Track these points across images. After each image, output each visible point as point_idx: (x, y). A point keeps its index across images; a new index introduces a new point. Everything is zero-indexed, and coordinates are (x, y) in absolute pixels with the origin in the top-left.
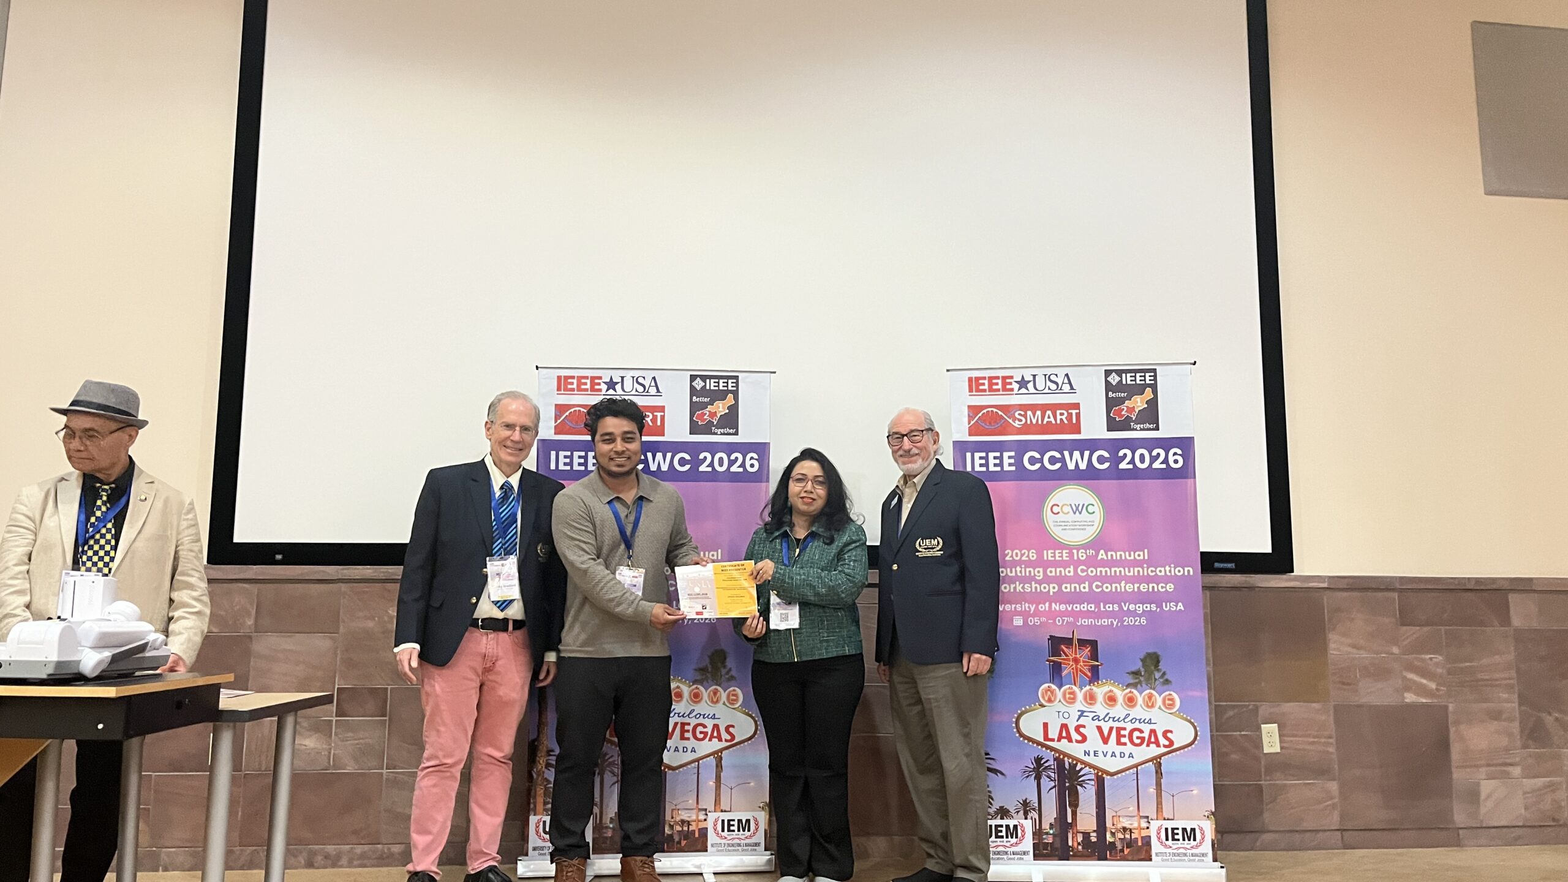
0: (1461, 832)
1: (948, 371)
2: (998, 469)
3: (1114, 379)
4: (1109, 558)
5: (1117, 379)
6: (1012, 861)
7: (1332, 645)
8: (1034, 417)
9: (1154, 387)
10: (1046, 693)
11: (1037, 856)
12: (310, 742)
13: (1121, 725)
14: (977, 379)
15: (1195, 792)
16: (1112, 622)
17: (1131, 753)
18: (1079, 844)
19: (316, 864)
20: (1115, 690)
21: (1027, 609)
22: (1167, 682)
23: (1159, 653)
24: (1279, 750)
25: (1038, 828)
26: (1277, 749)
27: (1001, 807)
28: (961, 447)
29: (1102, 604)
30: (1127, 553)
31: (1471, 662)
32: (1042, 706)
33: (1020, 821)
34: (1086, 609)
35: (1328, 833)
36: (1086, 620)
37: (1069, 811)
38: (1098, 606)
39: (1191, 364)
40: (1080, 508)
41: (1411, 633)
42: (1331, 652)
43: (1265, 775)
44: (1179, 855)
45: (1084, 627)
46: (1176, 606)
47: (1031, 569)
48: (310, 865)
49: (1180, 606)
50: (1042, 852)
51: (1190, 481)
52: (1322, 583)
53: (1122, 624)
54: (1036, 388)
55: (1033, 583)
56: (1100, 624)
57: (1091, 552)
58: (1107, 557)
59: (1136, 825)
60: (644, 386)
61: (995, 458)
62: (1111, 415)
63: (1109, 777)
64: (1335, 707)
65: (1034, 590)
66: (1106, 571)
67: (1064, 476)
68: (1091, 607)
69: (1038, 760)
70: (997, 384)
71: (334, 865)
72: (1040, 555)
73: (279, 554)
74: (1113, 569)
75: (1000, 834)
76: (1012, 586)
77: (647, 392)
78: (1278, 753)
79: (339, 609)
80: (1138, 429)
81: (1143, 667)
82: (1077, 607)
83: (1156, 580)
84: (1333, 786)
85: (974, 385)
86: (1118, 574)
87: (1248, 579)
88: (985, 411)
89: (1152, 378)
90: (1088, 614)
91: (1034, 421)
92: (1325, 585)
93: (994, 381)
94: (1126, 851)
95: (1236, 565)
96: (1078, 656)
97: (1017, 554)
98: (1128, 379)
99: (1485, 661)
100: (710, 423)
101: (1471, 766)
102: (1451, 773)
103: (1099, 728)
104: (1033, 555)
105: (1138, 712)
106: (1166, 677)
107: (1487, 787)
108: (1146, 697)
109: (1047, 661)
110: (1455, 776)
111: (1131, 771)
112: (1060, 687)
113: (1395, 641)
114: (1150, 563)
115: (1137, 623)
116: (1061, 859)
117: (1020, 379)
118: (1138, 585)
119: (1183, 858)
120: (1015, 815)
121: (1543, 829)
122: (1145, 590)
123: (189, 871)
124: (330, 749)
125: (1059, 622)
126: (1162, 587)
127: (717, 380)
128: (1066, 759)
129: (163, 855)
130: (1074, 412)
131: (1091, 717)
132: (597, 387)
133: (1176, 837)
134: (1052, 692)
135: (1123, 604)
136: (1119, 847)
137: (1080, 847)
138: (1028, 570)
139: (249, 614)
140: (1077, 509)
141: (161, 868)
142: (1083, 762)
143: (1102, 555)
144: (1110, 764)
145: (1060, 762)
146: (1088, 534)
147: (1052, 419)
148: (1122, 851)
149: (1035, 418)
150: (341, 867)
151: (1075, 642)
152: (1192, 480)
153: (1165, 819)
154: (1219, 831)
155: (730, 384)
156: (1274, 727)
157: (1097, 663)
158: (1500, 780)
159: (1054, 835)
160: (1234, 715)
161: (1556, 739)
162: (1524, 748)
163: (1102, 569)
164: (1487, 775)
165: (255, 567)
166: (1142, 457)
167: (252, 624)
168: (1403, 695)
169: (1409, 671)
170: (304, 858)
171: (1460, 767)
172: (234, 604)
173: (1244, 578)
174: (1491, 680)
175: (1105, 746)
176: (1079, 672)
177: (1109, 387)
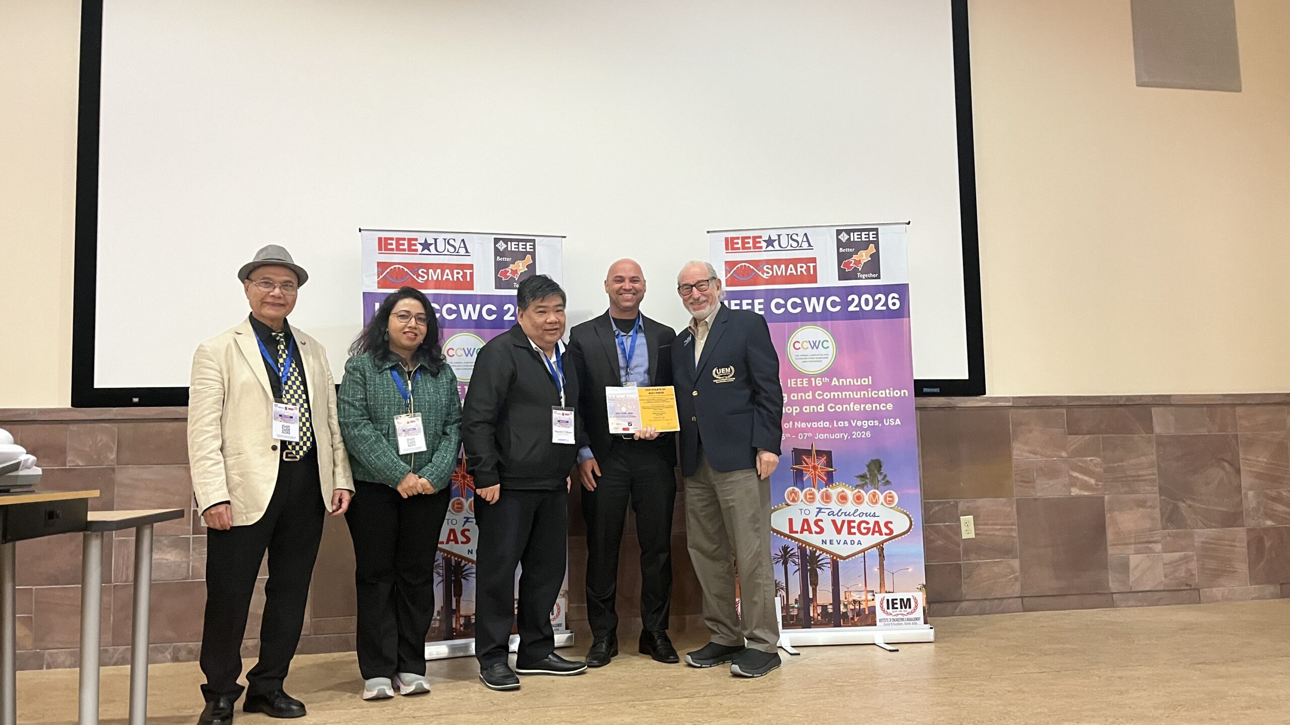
0: (1115, 596)
1: (708, 232)
3: (844, 237)
4: (841, 384)
5: (847, 237)
7: (1015, 452)
8: (779, 269)
9: (876, 243)
10: (791, 494)
12: (171, 557)
13: (852, 518)
14: (733, 238)
15: (910, 570)
16: (843, 435)
17: (859, 541)
18: (818, 615)
20: (846, 491)
22: (888, 482)
23: (881, 460)
24: (974, 537)
25: (785, 603)
26: (972, 535)
29: (835, 422)
30: (855, 380)
31: (1122, 462)
32: (788, 505)
34: (822, 426)
35: (1011, 600)
36: (823, 435)
37: (810, 588)
38: (832, 423)
39: (906, 224)
40: (817, 345)
41: (1076, 441)
42: (1014, 457)
43: (963, 556)
44: (897, 620)
45: (821, 440)
46: (895, 422)
48: (176, 659)
49: (898, 422)
50: (788, 622)
51: (906, 320)
52: (1007, 402)
53: (851, 438)
54: (781, 247)
56: (833, 437)
57: (827, 379)
58: (839, 383)
59: (864, 598)
60: (454, 247)
62: (842, 267)
63: (842, 561)
64: (1017, 500)
66: (838, 395)
67: (804, 318)
68: (826, 424)
69: (785, 549)
70: (749, 243)
73: (136, 397)
74: (844, 393)
77: (458, 252)
78: (973, 539)
80: (864, 278)
81: (869, 471)
82: (815, 425)
83: (878, 400)
85: (730, 244)
86: (848, 397)
87: (949, 401)
88: (739, 266)
89: (875, 236)
90: (824, 430)
91: (779, 273)
92: (1010, 404)
93: (746, 240)
94: (856, 619)
95: (940, 390)
96: (816, 464)
98: (855, 237)
99: (1132, 461)
100: (512, 279)
101: (1122, 544)
102: (1106, 549)
103: (834, 522)
105: (864, 508)
106: (887, 479)
107: (1134, 560)
108: (871, 495)
109: (792, 468)
110: (1111, 551)
111: (860, 555)
112: (802, 489)
113: (1064, 448)
114: (874, 387)
115: (863, 436)
116: (803, 628)
117: (767, 239)
118: (864, 405)
119: (901, 622)
121: (1177, 592)
122: (870, 409)
123: (69, 668)
124: (189, 562)
126: (883, 407)
127: (517, 243)
128: (807, 547)
129: (46, 656)
130: (811, 265)
131: (827, 513)
132: (413, 247)
133: (895, 606)
134: (796, 494)
135: (852, 421)
136: (850, 615)
137: (819, 618)
139: (111, 449)
140: (815, 344)
141: (45, 666)
142: (821, 549)
143: (835, 382)
144: (842, 550)
145: (802, 550)
146: (824, 365)
147: (794, 271)
148: (853, 619)
149: (780, 271)
151: (814, 452)
152: (907, 319)
153: (886, 592)
154: (929, 601)
155: (528, 246)
156: (971, 518)
157: (832, 469)
158: (1145, 555)
159: (798, 609)
160: (939, 510)
161: (1189, 522)
162: (1163, 529)
163: (835, 393)
164: (1135, 551)
165: (114, 409)
166: (867, 301)
167: (114, 458)
168: (1070, 490)
169: (1073, 470)
170: (170, 654)
171: (1114, 545)
172: (98, 441)
173: (947, 400)
174: (1139, 476)
175: (839, 535)
176: (817, 477)
177: (840, 244)
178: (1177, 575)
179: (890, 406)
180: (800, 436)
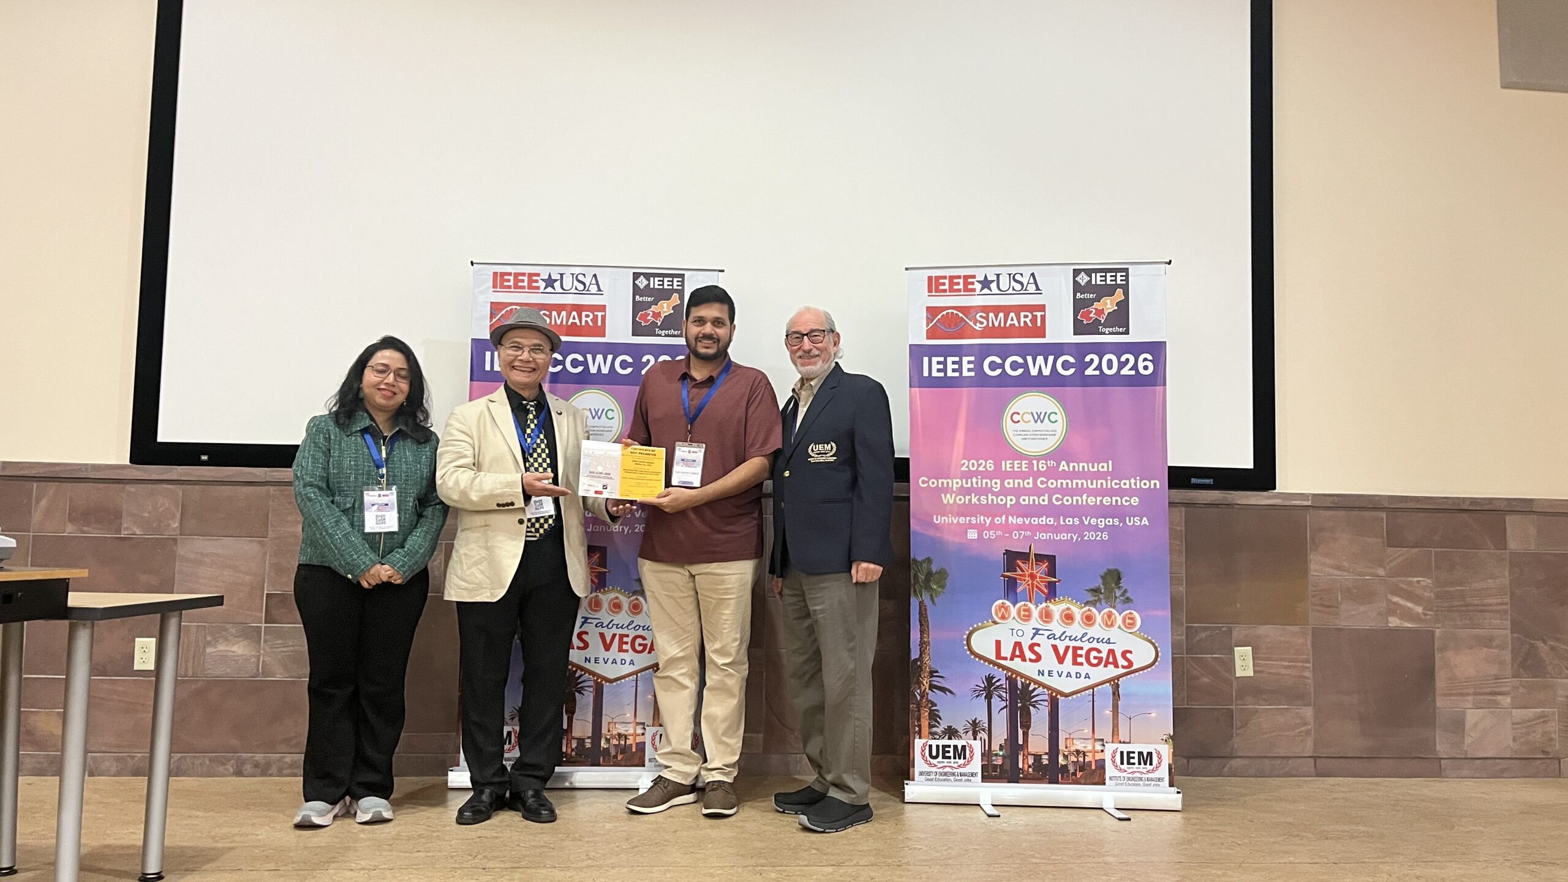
0: (1443, 762)
1: (907, 269)
2: (957, 374)
3: (1083, 279)
4: (1071, 469)
5: (1087, 279)
6: (959, 783)
7: (1313, 566)
8: (996, 320)
9: (1126, 289)
10: (1000, 610)
11: (986, 778)
12: (239, 649)
13: (1078, 644)
14: (938, 278)
15: (1153, 715)
16: (1071, 536)
17: (1087, 674)
18: (1029, 766)
19: (245, 772)
20: (1073, 608)
21: (983, 522)
22: (1128, 600)
23: (1121, 570)
24: (1252, 674)
25: (987, 749)
26: (1250, 673)
27: (950, 727)
28: (917, 353)
29: (1061, 518)
30: (1090, 465)
31: (1462, 586)
32: (995, 623)
33: (970, 742)
34: (1044, 523)
35: (1299, 760)
36: (1045, 535)
37: (1020, 732)
38: (1057, 519)
39: (1166, 263)
40: (1042, 417)
41: (1398, 555)
42: (1313, 573)
43: (1236, 700)
44: (1133, 779)
45: (1042, 541)
46: (1141, 521)
47: (989, 481)
48: (239, 773)
49: (1145, 522)
50: (990, 774)
51: (1159, 389)
52: (1305, 500)
53: (1082, 540)
54: (1000, 290)
55: (990, 495)
56: (1059, 538)
57: (1052, 463)
58: (1069, 468)
59: (1090, 748)
60: (584, 284)
61: (954, 363)
62: (1078, 317)
63: (1063, 698)
64: (1313, 628)
65: (990, 502)
66: (1067, 483)
67: (1028, 382)
68: (1050, 521)
69: (989, 679)
70: (958, 284)
71: (264, 773)
72: (998, 465)
73: (204, 454)
74: (1075, 482)
75: (947, 755)
76: (968, 498)
77: (588, 290)
78: (1251, 677)
79: (268, 513)
80: (1107, 332)
81: (1103, 585)
82: (1035, 521)
83: (1121, 492)
84: (1308, 712)
85: (934, 285)
86: (1080, 486)
87: (1225, 496)
88: (945, 313)
89: (1124, 278)
90: (1046, 528)
91: (996, 324)
92: (1309, 503)
93: (955, 281)
94: (1079, 775)
95: (1214, 481)
96: (1035, 572)
97: (973, 464)
98: (1097, 279)
99: (1476, 585)
100: (654, 324)
101: (1456, 695)
102: (1434, 701)
103: (1055, 647)
104: (990, 466)
105: (1096, 631)
106: (1128, 595)
107: (1473, 716)
108: (1105, 615)
109: (1003, 576)
110: (1440, 703)
111: (1087, 692)
112: (1014, 604)
113: (1381, 566)
114: (1116, 474)
115: (1098, 538)
116: (1009, 782)
117: (982, 279)
118: (1101, 498)
119: (1138, 782)
120: (963, 736)
121: (1531, 761)
122: (1108, 504)
123: (115, 776)
124: (259, 656)
125: (1016, 536)
126: (1126, 501)
127: (661, 279)
128: (1019, 678)
130: (1039, 314)
131: (1046, 636)
132: (534, 284)
133: (1132, 761)
134: (1006, 609)
135: (1084, 518)
136: (1071, 769)
137: (1030, 770)
138: (984, 481)
139: (173, 517)
140: (1039, 417)
142: (1036, 682)
143: (1063, 466)
144: (1065, 685)
145: (1012, 682)
146: (1050, 444)
147: (1015, 322)
148: (1074, 774)
150: (271, 775)
151: (1032, 557)
152: (1162, 387)
153: (1120, 742)
154: (1174, 754)
155: (675, 283)
156: (1249, 649)
157: (1054, 580)
158: (1487, 710)
159: (1004, 757)
160: (1206, 637)
161: (1550, 668)
162: (1514, 677)
163: (1063, 481)
164: (1474, 704)
165: (179, 468)
166: (1110, 362)
167: (177, 527)
168: (1387, 620)
169: (1393, 594)
170: (232, 766)
171: (1445, 695)
172: (159, 505)
173: (1223, 495)
174: (1483, 605)
175: (1061, 665)
176: (1035, 589)
177: (1077, 287)
178: (1530, 738)
179: (1135, 501)
180: (1015, 535)
